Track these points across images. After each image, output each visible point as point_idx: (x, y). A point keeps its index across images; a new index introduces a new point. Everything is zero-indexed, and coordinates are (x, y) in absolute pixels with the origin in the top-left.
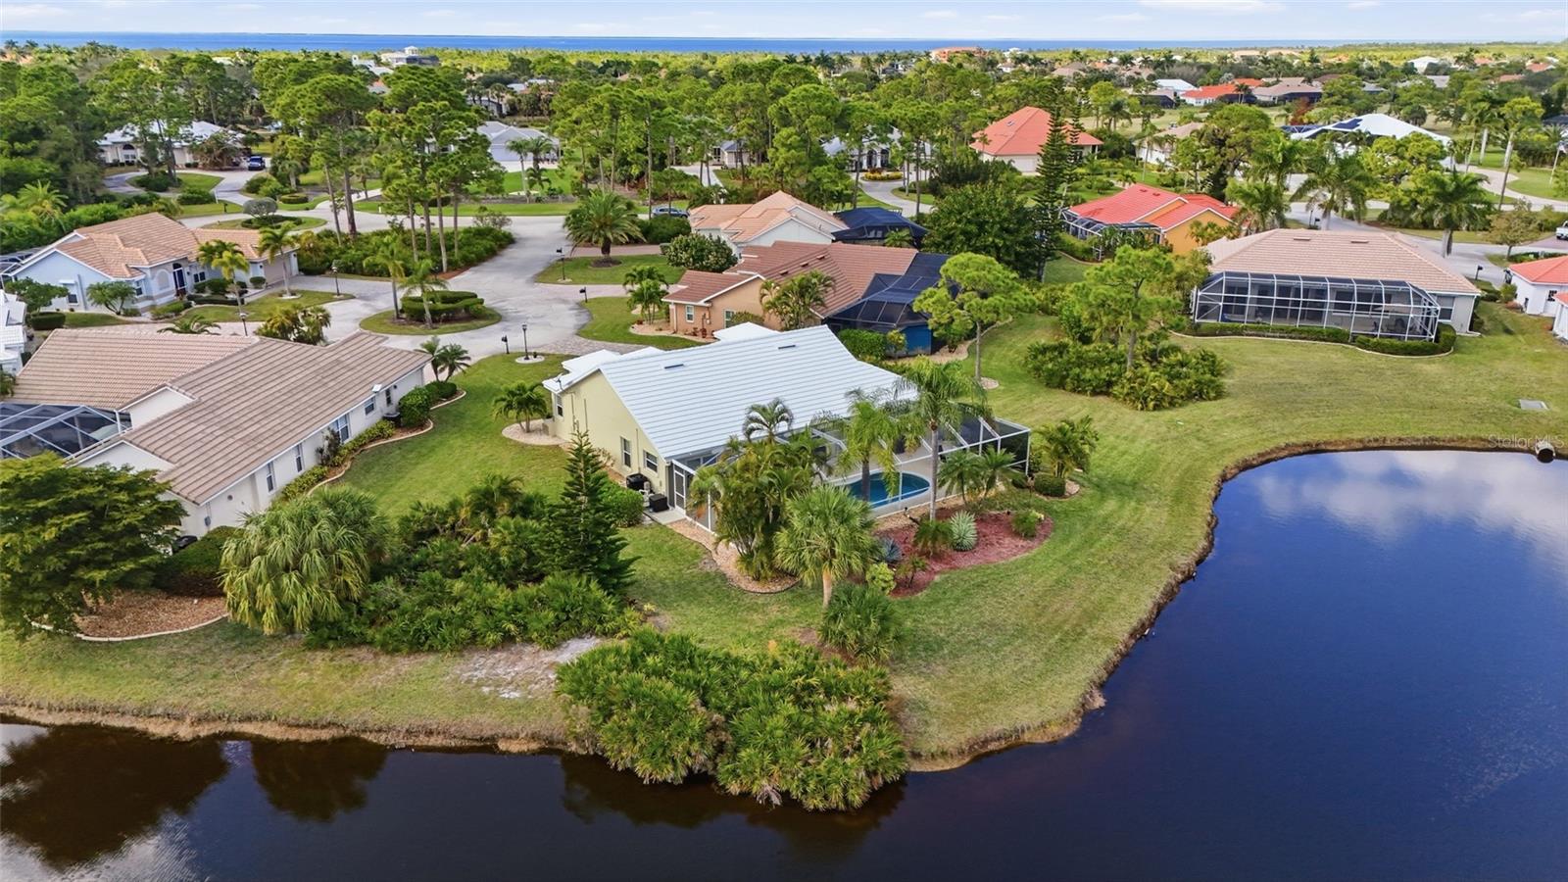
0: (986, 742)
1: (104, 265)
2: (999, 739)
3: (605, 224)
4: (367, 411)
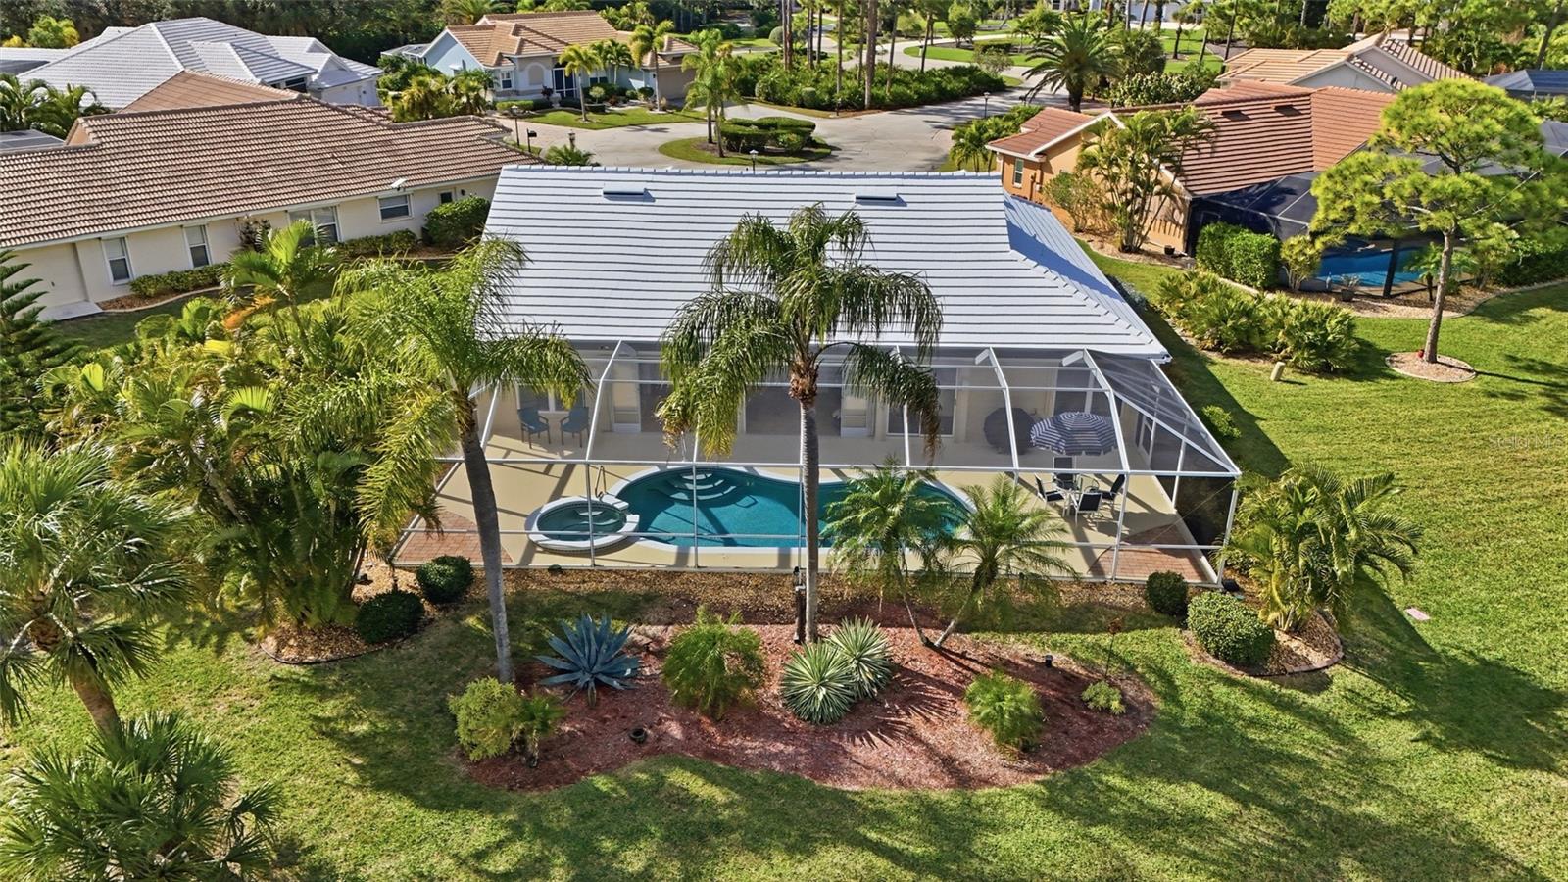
1: (484, 56)
3: (1077, 60)
4: (387, 214)
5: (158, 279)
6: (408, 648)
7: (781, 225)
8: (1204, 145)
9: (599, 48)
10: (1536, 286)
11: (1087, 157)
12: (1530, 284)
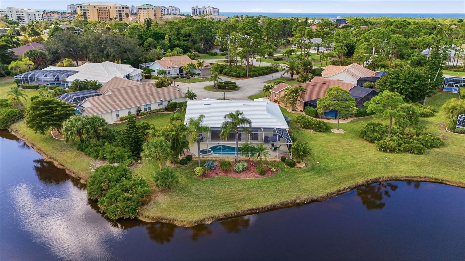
0: (162, 219)
1: (164, 67)
2: (167, 219)
3: (292, 68)
4: (159, 105)
5: (124, 117)
6: (186, 166)
7: (234, 113)
8: (305, 93)
9: (189, 65)
10: (363, 117)
11: (285, 94)
12: (362, 117)
